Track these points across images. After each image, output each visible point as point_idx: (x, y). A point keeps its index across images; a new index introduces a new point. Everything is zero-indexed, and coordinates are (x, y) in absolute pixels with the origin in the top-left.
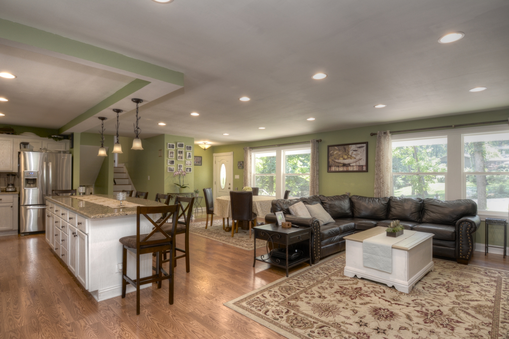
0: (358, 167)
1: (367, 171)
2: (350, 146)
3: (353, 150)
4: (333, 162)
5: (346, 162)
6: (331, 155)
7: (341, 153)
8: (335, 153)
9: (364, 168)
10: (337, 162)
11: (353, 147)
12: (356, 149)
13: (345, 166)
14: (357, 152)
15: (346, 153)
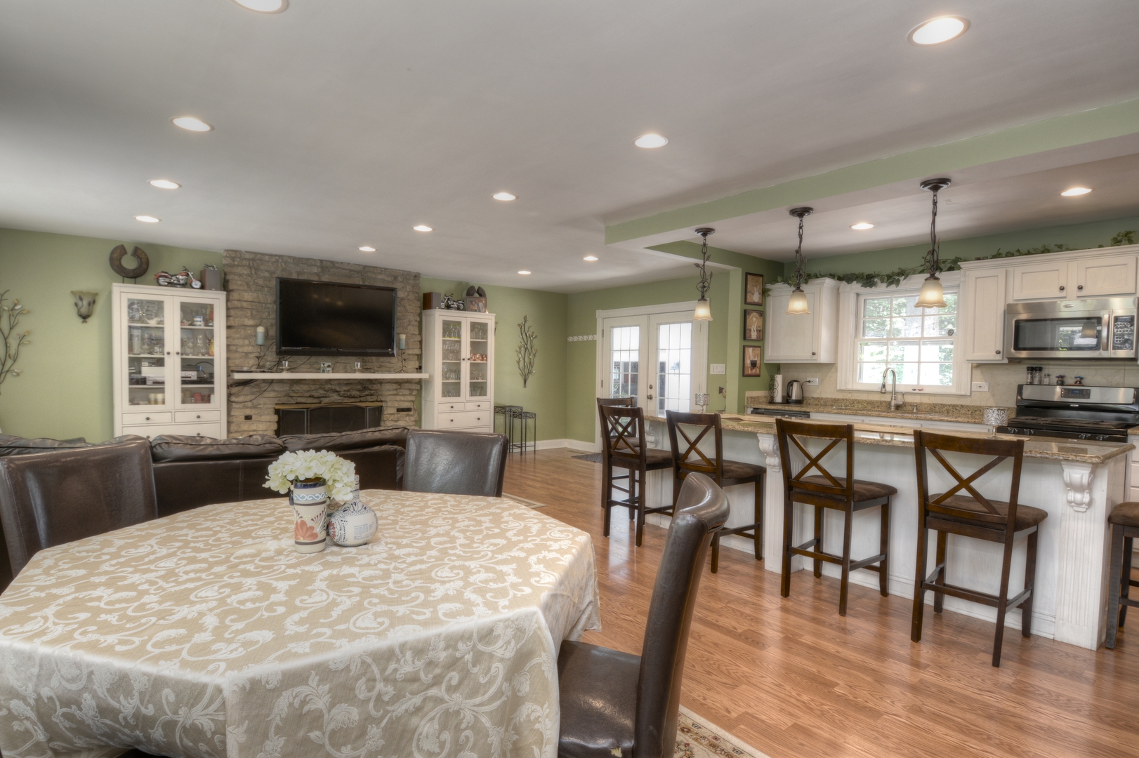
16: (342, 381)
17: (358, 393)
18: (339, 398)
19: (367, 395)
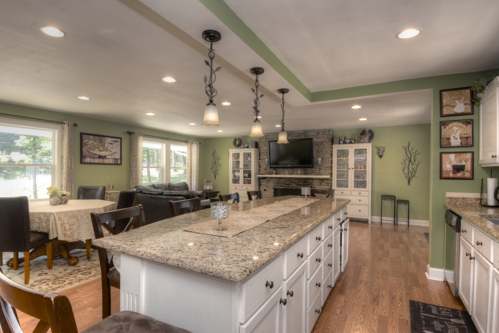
0: (113, 160)
2: (106, 138)
3: (109, 143)
4: (88, 153)
5: (103, 154)
6: (85, 145)
7: (97, 144)
8: (90, 143)
9: (119, 162)
10: (92, 153)
11: (109, 140)
12: (112, 142)
13: (101, 158)
14: (112, 145)
15: (102, 145)
16: (296, 179)
18: (295, 185)
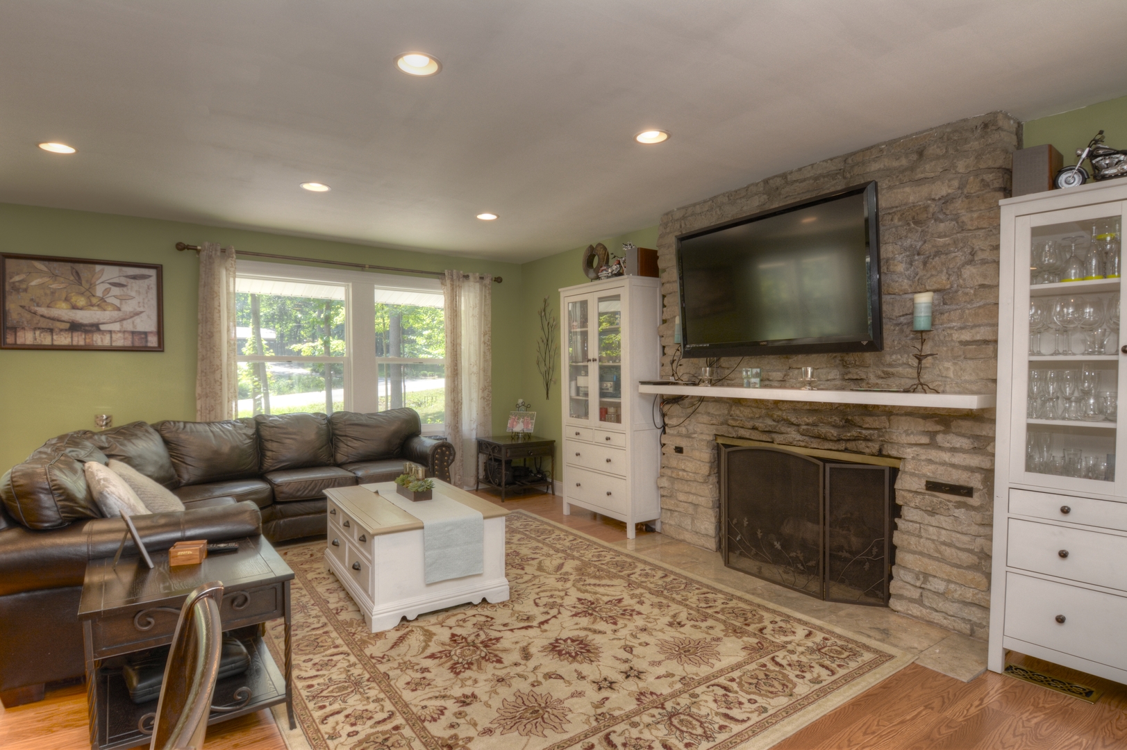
0: (129, 337)
1: (160, 348)
2: (98, 268)
3: (110, 284)
4: (28, 316)
5: (84, 317)
6: (16, 289)
7: (62, 286)
8: (34, 283)
9: (153, 341)
10: (42, 316)
11: (111, 273)
12: (123, 281)
13: (77, 330)
14: (125, 289)
15: (83, 290)
16: (799, 406)
17: (834, 432)
18: (799, 437)
19: (856, 439)
